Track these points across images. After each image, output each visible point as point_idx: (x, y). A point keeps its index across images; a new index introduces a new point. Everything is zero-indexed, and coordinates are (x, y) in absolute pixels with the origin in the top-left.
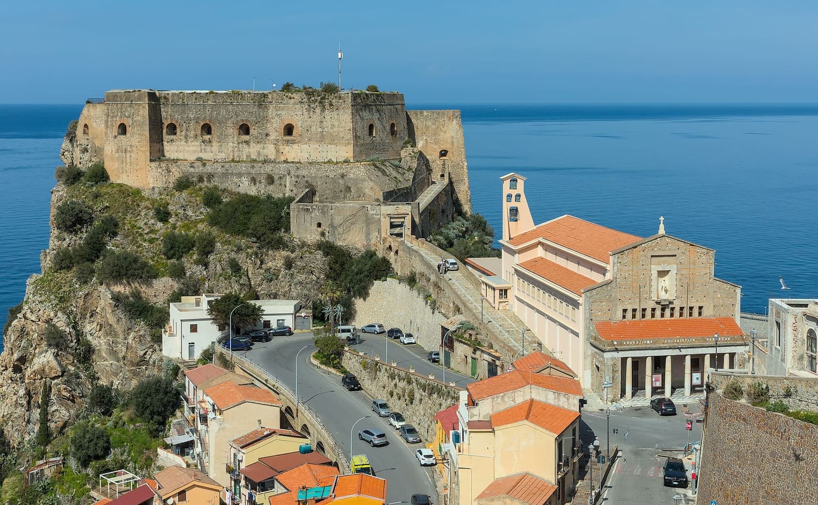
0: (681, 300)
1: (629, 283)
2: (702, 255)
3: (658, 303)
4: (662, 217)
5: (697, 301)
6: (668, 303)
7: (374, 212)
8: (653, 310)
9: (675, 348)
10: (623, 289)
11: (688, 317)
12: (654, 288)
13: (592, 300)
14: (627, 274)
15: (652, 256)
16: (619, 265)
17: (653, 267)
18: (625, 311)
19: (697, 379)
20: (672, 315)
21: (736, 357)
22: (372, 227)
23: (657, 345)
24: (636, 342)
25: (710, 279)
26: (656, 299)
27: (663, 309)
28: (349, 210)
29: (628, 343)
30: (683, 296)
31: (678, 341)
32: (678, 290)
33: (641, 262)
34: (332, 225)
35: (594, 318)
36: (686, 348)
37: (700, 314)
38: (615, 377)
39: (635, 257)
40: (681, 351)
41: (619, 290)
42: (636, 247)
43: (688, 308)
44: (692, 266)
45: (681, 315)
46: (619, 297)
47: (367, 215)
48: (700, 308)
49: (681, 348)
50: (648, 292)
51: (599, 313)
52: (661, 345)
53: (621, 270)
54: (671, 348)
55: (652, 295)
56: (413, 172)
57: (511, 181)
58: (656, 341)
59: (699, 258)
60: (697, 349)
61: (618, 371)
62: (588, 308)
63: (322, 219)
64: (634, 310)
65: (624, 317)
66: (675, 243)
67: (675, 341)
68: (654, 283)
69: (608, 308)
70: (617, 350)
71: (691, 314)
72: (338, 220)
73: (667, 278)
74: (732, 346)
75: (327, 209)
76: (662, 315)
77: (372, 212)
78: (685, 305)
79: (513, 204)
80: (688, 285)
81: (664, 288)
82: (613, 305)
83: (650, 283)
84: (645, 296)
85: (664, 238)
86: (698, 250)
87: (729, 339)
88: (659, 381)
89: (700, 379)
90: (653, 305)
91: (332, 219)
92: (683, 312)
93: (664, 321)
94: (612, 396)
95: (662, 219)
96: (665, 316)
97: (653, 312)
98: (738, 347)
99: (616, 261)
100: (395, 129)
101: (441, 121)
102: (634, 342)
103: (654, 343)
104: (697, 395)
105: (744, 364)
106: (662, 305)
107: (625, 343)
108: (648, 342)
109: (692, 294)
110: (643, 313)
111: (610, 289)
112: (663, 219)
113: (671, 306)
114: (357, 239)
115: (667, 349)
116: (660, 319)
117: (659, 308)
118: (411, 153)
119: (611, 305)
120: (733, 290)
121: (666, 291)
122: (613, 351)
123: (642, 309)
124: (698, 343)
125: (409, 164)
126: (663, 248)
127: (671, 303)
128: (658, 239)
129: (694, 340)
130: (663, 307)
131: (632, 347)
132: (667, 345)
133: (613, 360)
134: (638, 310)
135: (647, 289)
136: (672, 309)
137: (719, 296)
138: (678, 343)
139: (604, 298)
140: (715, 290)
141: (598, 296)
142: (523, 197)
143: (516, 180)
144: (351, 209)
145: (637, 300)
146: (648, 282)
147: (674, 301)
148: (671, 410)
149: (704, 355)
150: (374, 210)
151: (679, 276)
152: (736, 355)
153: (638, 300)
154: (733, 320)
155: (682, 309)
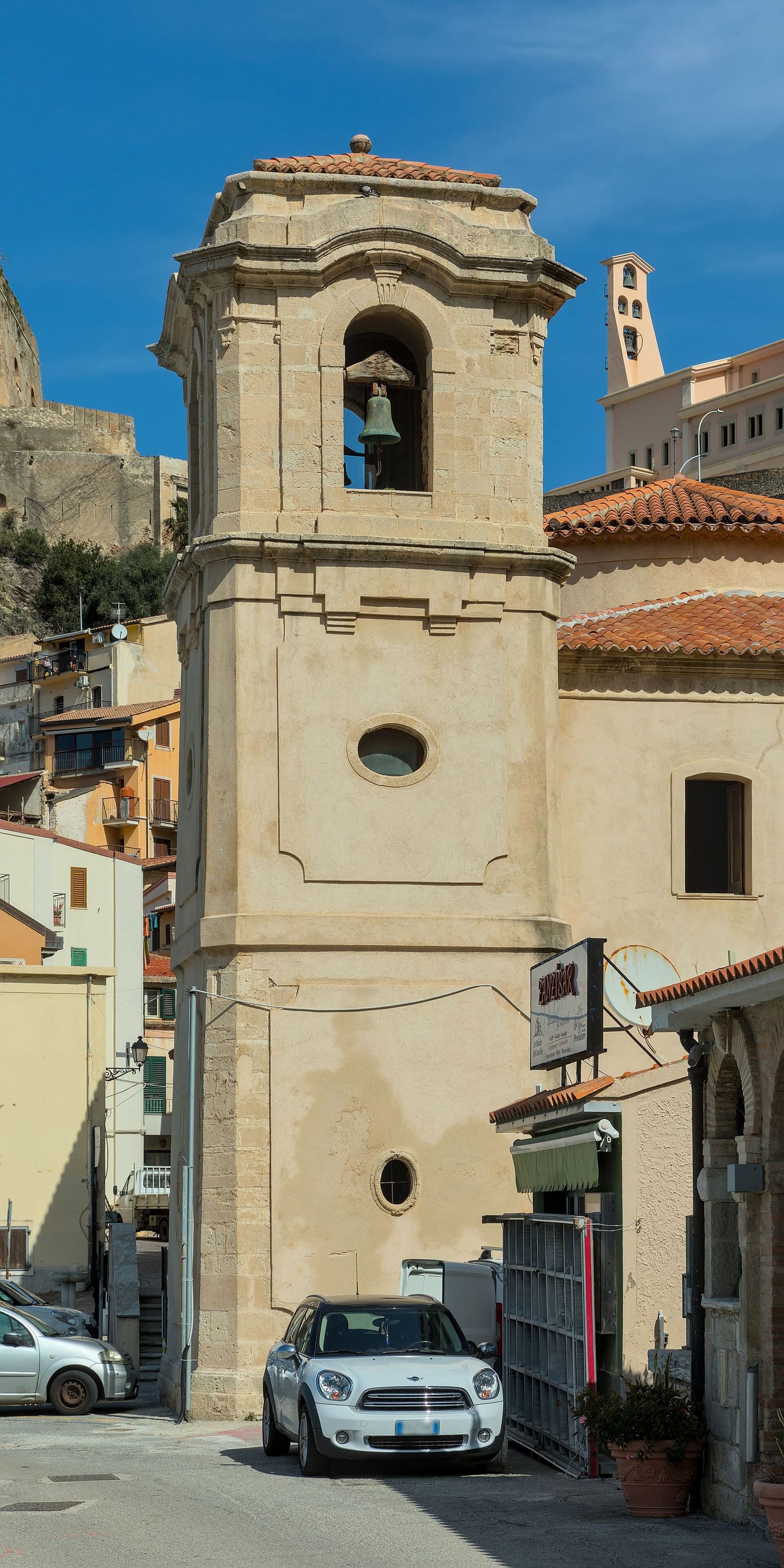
7: (139, 472)
22: (134, 506)
28: (77, 465)
34: (32, 501)
47: (121, 479)
63: (7, 486)
72: (47, 488)
75: (21, 463)
77: (135, 471)
91: (32, 487)
101: (96, 433)
114: (96, 534)
144: (82, 463)
150: (138, 467)
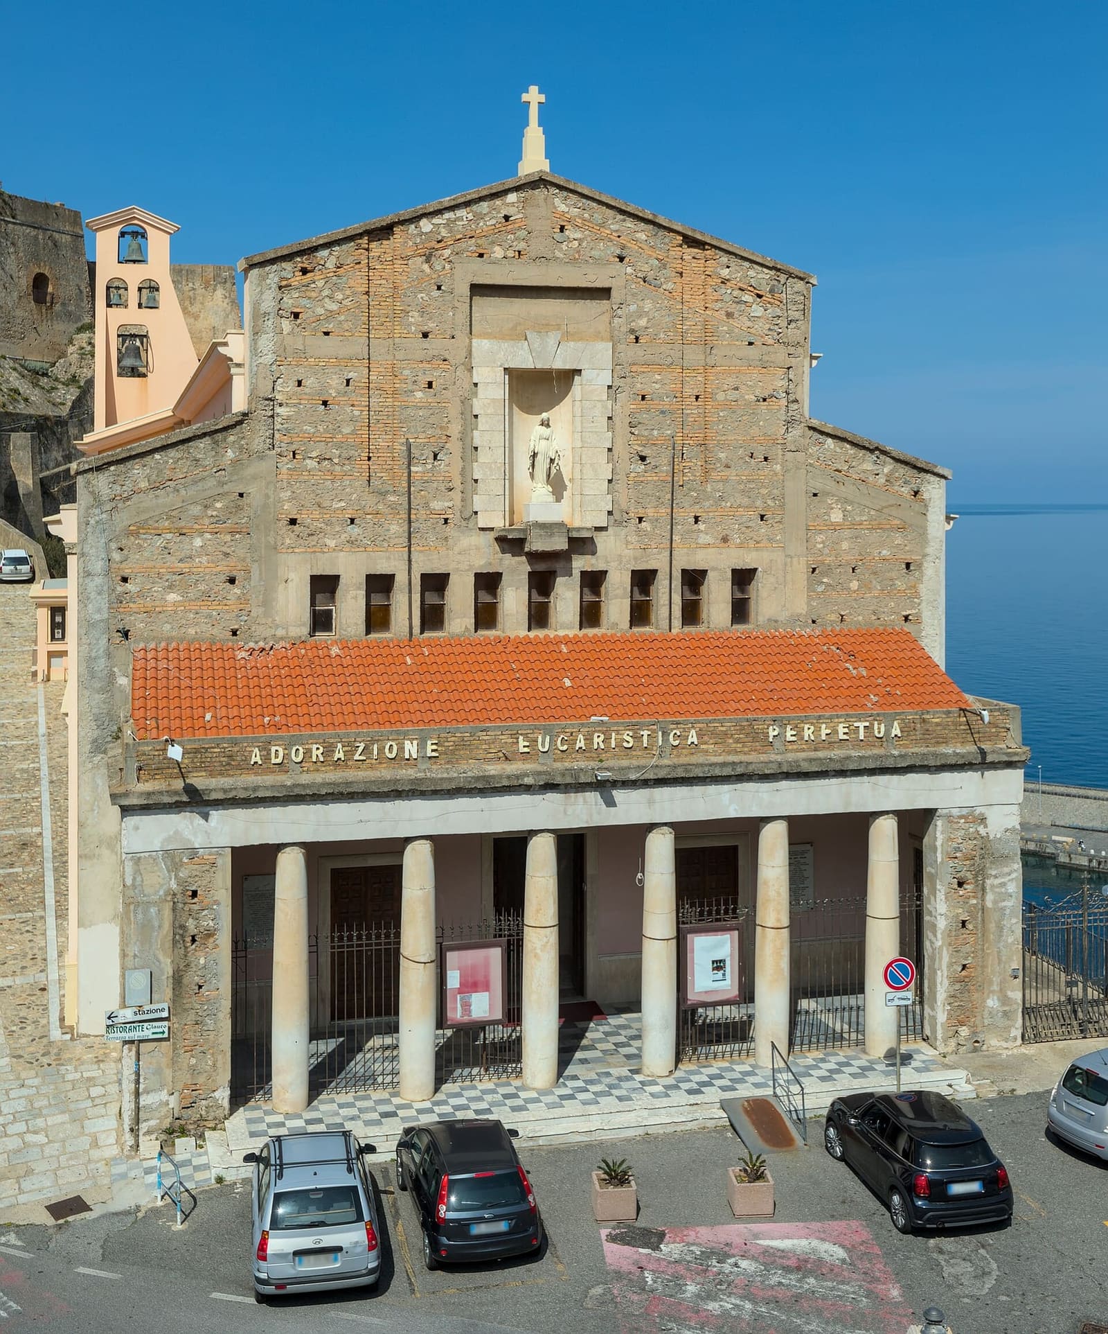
0: (638, 530)
1: (347, 430)
2: (747, 298)
3: (511, 543)
4: (534, 89)
5: (725, 540)
6: (565, 546)
8: (488, 582)
9: (581, 787)
10: (311, 464)
11: (677, 622)
12: (486, 466)
13: (123, 519)
14: (335, 382)
15: (478, 290)
16: (286, 325)
17: (481, 346)
18: (324, 585)
19: (718, 965)
20: (590, 614)
21: (938, 838)
23: (468, 769)
24: (329, 751)
25: (789, 423)
26: (498, 521)
27: (542, 583)
29: (278, 753)
30: (650, 512)
31: (598, 740)
32: (621, 476)
33: (414, 317)
35: (138, 625)
36: (645, 783)
37: (740, 611)
38: (192, 978)
39: (382, 288)
40: (610, 803)
41: (286, 465)
42: (385, 232)
43: (677, 575)
44: (694, 356)
45: (640, 614)
46: (289, 509)
48: (743, 578)
49: (615, 784)
50: (457, 483)
51: (172, 597)
52: (493, 769)
53: (302, 354)
54: (550, 787)
55: (478, 502)
56: (80, 387)
57: (122, 234)
58: (462, 744)
59: (729, 315)
60: (712, 789)
61: (210, 934)
62: (98, 566)
64: (379, 584)
65: (321, 621)
66: (602, 225)
67: (581, 743)
68: (487, 435)
69: (224, 568)
70: (195, 801)
71: (691, 613)
73: (561, 414)
74: (910, 769)
76: (539, 616)
78: (656, 561)
79: (131, 316)
80: (677, 455)
81: (542, 464)
82: (251, 548)
83: (465, 436)
84: (437, 505)
85: (540, 193)
86: (725, 273)
87: (896, 731)
88: (486, 987)
89: (732, 967)
90: (486, 557)
92: (653, 595)
93: (548, 641)
94: (173, 1102)
95: (533, 96)
96: (552, 620)
97: (485, 598)
98: (946, 777)
99: (268, 303)
100: (50, 289)
102: (317, 752)
103: (448, 755)
104: (716, 1066)
105: (980, 874)
106: (534, 557)
107: (256, 757)
108: (411, 748)
109: (697, 502)
110: (432, 599)
111: (235, 462)
112: (542, 98)
113: (580, 563)
115: (528, 789)
116: (523, 632)
117: (516, 573)
118: (85, 345)
119: (241, 552)
120: (906, 491)
121: (557, 485)
122: (177, 807)
123: (424, 577)
124: (714, 756)
125: (73, 369)
126: (538, 246)
127: (581, 544)
128: (512, 197)
129: (693, 738)
130: (541, 567)
131: (305, 779)
132: (529, 766)
133: (175, 866)
134: (401, 580)
135: (450, 464)
136: (593, 581)
137: (836, 516)
138: (598, 754)
139: (196, 510)
140: (817, 485)
141: (166, 499)
142: (168, 294)
143: (144, 235)
145: (394, 528)
146: (455, 429)
147: (600, 539)
148: (502, 1226)
149: (751, 827)
151: (626, 405)
152: (939, 823)
153: (396, 528)
154: (912, 644)
155: (643, 580)
